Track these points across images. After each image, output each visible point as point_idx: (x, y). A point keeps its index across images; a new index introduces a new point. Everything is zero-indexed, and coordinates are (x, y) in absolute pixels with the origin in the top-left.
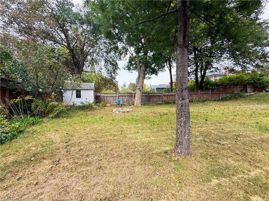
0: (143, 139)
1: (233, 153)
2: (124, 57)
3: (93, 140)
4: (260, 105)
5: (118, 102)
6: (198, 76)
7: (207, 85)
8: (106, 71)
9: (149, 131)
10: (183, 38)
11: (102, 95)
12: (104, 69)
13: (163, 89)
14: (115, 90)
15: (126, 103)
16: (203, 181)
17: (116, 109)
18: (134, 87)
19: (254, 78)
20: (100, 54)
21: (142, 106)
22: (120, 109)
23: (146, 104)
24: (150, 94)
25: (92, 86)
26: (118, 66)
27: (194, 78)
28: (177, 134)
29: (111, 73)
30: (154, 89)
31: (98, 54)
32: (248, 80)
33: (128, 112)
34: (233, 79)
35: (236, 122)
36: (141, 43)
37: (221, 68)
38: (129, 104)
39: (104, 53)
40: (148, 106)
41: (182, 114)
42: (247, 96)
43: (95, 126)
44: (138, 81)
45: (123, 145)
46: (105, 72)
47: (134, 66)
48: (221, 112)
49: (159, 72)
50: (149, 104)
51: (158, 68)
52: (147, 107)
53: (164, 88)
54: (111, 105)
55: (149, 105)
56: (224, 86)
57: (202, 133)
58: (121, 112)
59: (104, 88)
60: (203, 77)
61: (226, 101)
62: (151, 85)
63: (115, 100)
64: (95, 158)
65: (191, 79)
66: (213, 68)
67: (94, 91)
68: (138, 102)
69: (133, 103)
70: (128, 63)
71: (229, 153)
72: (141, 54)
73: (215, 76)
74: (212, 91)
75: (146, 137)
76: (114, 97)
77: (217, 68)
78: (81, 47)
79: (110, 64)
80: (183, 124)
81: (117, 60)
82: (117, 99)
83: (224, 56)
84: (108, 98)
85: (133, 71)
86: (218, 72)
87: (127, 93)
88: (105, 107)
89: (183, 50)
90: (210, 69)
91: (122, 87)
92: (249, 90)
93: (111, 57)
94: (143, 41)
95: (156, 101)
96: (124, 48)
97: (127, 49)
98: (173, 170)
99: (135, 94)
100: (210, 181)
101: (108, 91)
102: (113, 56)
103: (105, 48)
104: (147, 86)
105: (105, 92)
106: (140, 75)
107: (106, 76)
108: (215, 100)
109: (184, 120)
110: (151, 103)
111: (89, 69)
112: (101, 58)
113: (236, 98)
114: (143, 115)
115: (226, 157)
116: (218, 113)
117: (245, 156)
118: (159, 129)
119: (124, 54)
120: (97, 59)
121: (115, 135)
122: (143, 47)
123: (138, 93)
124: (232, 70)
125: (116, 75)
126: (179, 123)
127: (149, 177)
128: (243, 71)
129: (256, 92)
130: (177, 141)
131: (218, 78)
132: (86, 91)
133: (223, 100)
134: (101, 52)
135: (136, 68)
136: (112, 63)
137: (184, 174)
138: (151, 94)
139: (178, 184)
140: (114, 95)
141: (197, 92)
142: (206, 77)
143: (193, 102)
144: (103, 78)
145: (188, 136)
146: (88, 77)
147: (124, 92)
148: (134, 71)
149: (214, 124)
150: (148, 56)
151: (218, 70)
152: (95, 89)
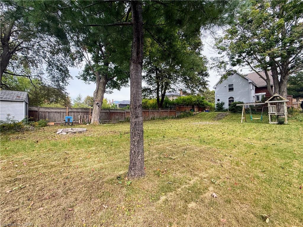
0: (95, 166)
1: (180, 166)
2: (78, 63)
3: (9, 179)
4: (202, 122)
5: (67, 121)
6: (159, 95)
7: (166, 103)
8: (49, 77)
9: (104, 154)
10: (137, 54)
11: (41, 110)
12: (47, 75)
13: (126, 105)
14: (65, 104)
15: (80, 121)
16: (153, 201)
17: (62, 130)
18: (92, 101)
19: (198, 100)
20: (41, 53)
21: (101, 124)
22: (69, 129)
23: (106, 122)
24: (110, 111)
25: (21, 96)
26: (69, 73)
27: (155, 96)
28: (131, 155)
29: (57, 81)
30: (117, 106)
31: (37, 52)
32: (195, 101)
33: (81, 132)
34: (185, 99)
35: (186, 137)
36: (102, 51)
37: (177, 90)
38: (83, 122)
39: (47, 52)
40: (108, 124)
41: (135, 133)
42: (195, 114)
43: (19, 157)
44: (96, 94)
45: (63, 178)
46: (48, 79)
47: (92, 76)
48: (176, 129)
49: (122, 87)
50: (110, 121)
51: (121, 82)
52: (106, 126)
53: (128, 105)
54: (56, 125)
55: (110, 123)
56: (180, 105)
57: (159, 150)
58: (70, 133)
59: (46, 101)
60: (163, 95)
61: (181, 118)
62: (114, 101)
63: (63, 117)
64: (5, 209)
65: (153, 97)
66: (171, 88)
67: (26, 103)
68: (96, 119)
69: (89, 121)
70: (83, 71)
71: (178, 167)
72: (101, 64)
73: (173, 96)
74: (170, 110)
75: (99, 162)
76: (62, 113)
77: (174, 89)
78: (3, 35)
79: (57, 69)
80: (136, 144)
81: (68, 66)
82: (66, 116)
83: (179, 79)
84: (52, 115)
85: (90, 82)
86: (175, 93)
87: (82, 109)
88: (45, 127)
89: (137, 66)
90: (168, 89)
91: (75, 101)
92: (195, 110)
93: (58, 61)
94: (103, 49)
95: (118, 119)
96: (78, 52)
97: (83, 54)
98: (124, 197)
99: (92, 109)
100: (159, 199)
101: (53, 105)
102: (62, 60)
103: (49, 46)
104: (109, 102)
105: (48, 106)
106: (98, 88)
107: (49, 84)
108: (172, 118)
109: (138, 139)
110: (112, 121)
111: (18, 71)
112: (41, 58)
113: (187, 116)
114: (100, 135)
115: (175, 171)
116: (174, 130)
117: (188, 167)
118: (117, 150)
119: (79, 60)
120: (34, 58)
121: (52, 166)
122: (104, 57)
123: (96, 109)
124: (185, 93)
125: (67, 85)
126: (132, 142)
127: (93, 214)
128: (192, 94)
129: (200, 111)
130: (131, 163)
131: (175, 98)
132: (11, 103)
133: (179, 117)
134: (42, 50)
135: (94, 79)
136: (60, 68)
137: (135, 199)
138: (113, 111)
139: (126, 213)
140: (62, 111)
141: (158, 110)
142: (166, 96)
143: (155, 119)
144: (44, 86)
145: (142, 155)
146: (16, 82)
147: (78, 107)
148: (92, 82)
149: (169, 140)
150: (109, 67)
151: (175, 91)
152: (29, 101)
